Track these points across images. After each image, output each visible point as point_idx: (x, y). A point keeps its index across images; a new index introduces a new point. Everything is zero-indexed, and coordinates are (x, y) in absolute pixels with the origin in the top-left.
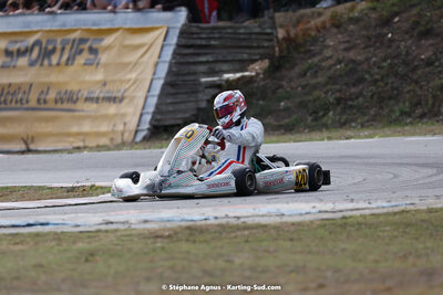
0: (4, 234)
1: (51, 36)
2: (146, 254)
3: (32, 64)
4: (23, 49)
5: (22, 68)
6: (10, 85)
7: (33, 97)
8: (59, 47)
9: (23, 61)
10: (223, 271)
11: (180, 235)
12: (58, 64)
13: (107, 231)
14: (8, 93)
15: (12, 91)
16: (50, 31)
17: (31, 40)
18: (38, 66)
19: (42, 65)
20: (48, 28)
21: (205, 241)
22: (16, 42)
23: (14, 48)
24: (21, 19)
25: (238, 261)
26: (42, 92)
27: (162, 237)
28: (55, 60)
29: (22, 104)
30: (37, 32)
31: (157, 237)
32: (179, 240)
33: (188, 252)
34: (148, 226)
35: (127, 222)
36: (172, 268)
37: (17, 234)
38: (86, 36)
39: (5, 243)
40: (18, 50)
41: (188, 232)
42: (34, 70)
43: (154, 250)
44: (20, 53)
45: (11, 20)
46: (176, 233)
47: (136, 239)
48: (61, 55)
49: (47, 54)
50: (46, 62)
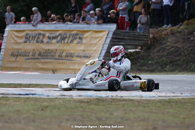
0: (13, 97)
1: (65, 32)
2: (72, 108)
3: (58, 42)
4: (55, 36)
5: (54, 44)
6: (49, 50)
7: (57, 54)
8: (68, 36)
9: (54, 41)
10: (107, 118)
11: (92, 102)
12: (67, 43)
13: (60, 99)
14: (48, 53)
15: (49, 52)
16: (65, 30)
17: (58, 33)
18: (59, 43)
19: (61, 43)
20: (64, 29)
21: (104, 105)
22: (52, 34)
23: (51, 36)
24: (55, 25)
25: (116, 114)
26: (60, 53)
27: (84, 102)
28: (66, 41)
29: (53, 57)
30: (60, 30)
31: (82, 102)
32: (92, 104)
33: (93, 109)
34: (80, 98)
35: (72, 96)
36: (82, 116)
37: (18, 98)
38: (78, 32)
39: (11, 101)
40: (53, 37)
41: (97, 100)
42: (58, 44)
43: (77, 107)
44: (54, 38)
45: (51, 25)
46: (91, 101)
47: (72, 102)
48: (69, 39)
49: (64, 39)
50: (63, 42)
